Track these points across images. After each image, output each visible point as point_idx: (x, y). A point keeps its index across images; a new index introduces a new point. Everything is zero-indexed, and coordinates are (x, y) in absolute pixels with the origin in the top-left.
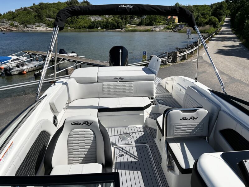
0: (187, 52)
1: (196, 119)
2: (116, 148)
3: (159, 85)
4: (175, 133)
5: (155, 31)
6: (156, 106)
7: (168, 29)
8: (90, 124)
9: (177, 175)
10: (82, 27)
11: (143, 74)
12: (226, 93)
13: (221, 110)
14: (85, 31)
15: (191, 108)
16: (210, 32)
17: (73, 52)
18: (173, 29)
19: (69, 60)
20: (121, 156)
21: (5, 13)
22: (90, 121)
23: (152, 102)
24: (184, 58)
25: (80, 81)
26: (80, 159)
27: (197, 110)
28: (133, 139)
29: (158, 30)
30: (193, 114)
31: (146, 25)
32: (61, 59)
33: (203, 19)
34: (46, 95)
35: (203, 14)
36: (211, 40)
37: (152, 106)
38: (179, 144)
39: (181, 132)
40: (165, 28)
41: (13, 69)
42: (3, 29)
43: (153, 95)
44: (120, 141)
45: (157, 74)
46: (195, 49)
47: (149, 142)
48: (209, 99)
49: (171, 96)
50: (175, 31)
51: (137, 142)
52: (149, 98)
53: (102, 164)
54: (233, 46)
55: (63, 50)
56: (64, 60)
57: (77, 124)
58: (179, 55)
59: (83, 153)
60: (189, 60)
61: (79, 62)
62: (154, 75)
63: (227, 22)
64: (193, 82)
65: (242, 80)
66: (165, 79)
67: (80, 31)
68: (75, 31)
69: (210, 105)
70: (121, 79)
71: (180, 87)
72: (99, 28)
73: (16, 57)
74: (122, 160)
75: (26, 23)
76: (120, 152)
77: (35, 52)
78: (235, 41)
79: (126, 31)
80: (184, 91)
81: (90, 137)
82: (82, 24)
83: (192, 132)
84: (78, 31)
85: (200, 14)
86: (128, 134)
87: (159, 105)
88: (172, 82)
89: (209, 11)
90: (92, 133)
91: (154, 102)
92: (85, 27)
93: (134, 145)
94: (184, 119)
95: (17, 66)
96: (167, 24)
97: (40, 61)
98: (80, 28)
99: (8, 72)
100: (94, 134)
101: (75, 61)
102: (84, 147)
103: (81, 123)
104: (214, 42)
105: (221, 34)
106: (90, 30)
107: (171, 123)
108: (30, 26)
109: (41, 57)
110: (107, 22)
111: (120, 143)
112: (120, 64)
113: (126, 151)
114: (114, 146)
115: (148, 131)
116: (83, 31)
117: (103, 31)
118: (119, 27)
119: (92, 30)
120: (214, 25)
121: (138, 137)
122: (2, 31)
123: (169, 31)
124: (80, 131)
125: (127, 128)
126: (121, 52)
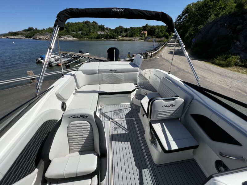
0: (154, 53)
1: (174, 106)
2: (112, 122)
3: (140, 74)
4: (158, 117)
5: (134, 40)
6: (139, 89)
7: (142, 39)
8: (87, 117)
9: (160, 152)
10: (93, 38)
11: (131, 67)
12: (200, 86)
13: (193, 99)
14: (95, 40)
15: (169, 97)
16: (165, 41)
17: (87, 53)
18: (144, 39)
19: (85, 57)
20: (116, 128)
21: (47, 28)
22: (86, 114)
23: (136, 87)
24: (151, 56)
25: (86, 72)
26: (79, 145)
27: (175, 99)
28: (123, 114)
29: (136, 40)
30: (172, 102)
31: (129, 37)
32: (80, 56)
33: (161, 34)
34: (53, 87)
35: (161, 31)
36: (166, 46)
37: (137, 90)
38: (159, 124)
39: (162, 116)
40: (140, 39)
41: (53, 63)
42: (46, 38)
43: (137, 82)
44: (115, 116)
45: (140, 67)
46: (157, 51)
47: (135, 116)
48: (182, 89)
49: (149, 82)
50: (145, 41)
51: (127, 116)
52: (134, 84)
53: (98, 156)
54: (178, 50)
55: (82, 51)
56: (82, 57)
57: (74, 117)
58: (149, 54)
59: (82, 141)
60: (154, 57)
61: (91, 58)
62: (138, 68)
63: (174, 36)
64: (167, 74)
65: (185, 70)
66: (144, 71)
67: (92, 40)
68: (89, 40)
69: (185, 94)
70: (115, 71)
71: (155, 77)
72: (103, 38)
73: (54, 56)
74: (116, 133)
75: (60, 35)
76: (115, 125)
77: (66, 53)
78: (179, 47)
79: (118, 40)
80: (159, 80)
81: (87, 128)
82: (93, 36)
83: (170, 116)
84: (91, 40)
85: (159, 31)
86: (120, 110)
87: (141, 89)
88: (150, 73)
89: (165, 29)
90: (89, 124)
91: (138, 87)
92: (94, 38)
93: (124, 119)
94: (165, 106)
95: (55, 61)
96: (141, 37)
97: (69, 58)
98: (92, 38)
99: (50, 64)
100: (91, 125)
101: (89, 58)
102: (82, 136)
103: (78, 117)
104: (168, 47)
105: (171, 42)
106: (98, 39)
107: (155, 110)
108: (63, 37)
109: (69, 55)
110: (107, 35)
111: (115, 117)
112: (114, 60)
113: (119, 124)
114: (111, 120)
115: (134, 107)
116: (94, 40)
117: (105, 40)
118: (114, 38)
119: (99, 39)
120: (167, 37)
121: (127, 112)
122: (46, 39)
123: (142, 40)
124: (78, 124)
125: (119, 105)
126: (114, 51)
